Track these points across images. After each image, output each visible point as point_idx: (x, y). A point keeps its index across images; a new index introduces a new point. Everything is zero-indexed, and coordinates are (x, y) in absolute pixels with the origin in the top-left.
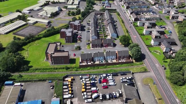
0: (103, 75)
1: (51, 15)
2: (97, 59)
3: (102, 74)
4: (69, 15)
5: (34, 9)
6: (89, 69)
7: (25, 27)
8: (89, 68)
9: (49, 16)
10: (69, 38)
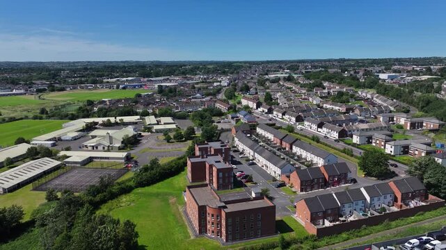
0: (411, 241)
1: (122, 142)
2: (349, 209)
3: (407, 241)
4: (168, 142)
5: (63, 138)
6: (348, 239)
7: (60, 171)
8: (344, 235)
9: (118, 145)
10: (227, 175)
